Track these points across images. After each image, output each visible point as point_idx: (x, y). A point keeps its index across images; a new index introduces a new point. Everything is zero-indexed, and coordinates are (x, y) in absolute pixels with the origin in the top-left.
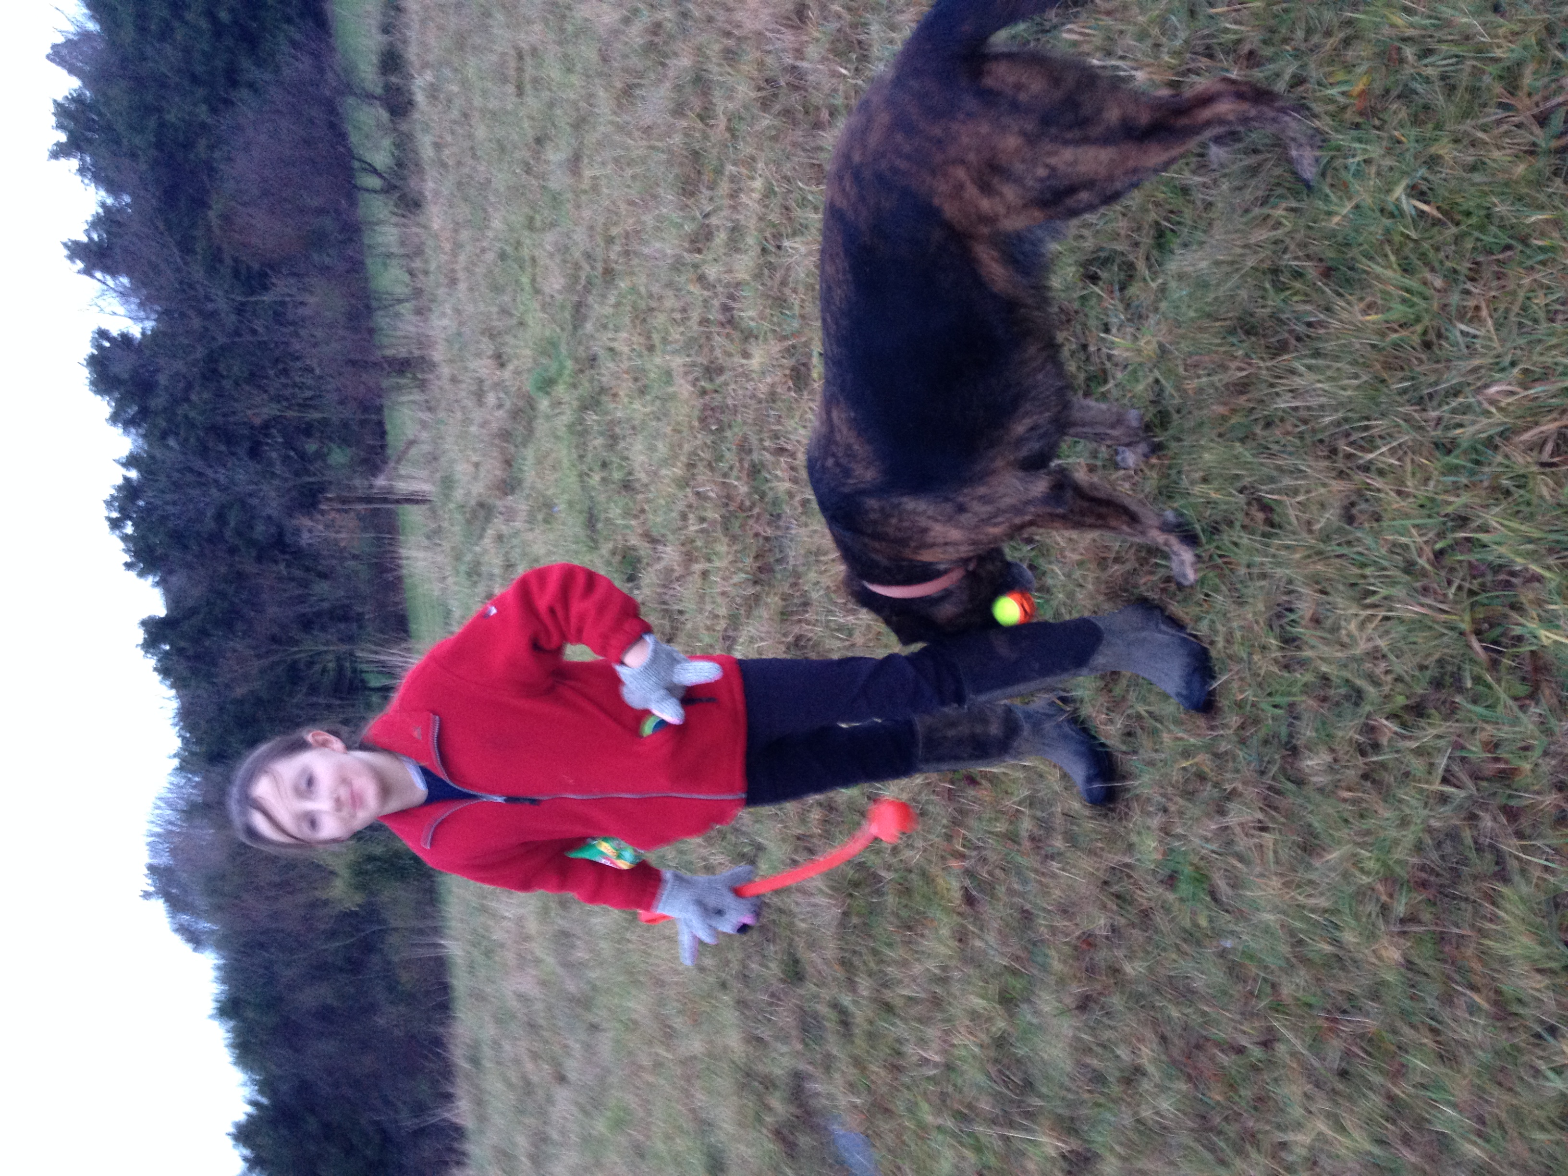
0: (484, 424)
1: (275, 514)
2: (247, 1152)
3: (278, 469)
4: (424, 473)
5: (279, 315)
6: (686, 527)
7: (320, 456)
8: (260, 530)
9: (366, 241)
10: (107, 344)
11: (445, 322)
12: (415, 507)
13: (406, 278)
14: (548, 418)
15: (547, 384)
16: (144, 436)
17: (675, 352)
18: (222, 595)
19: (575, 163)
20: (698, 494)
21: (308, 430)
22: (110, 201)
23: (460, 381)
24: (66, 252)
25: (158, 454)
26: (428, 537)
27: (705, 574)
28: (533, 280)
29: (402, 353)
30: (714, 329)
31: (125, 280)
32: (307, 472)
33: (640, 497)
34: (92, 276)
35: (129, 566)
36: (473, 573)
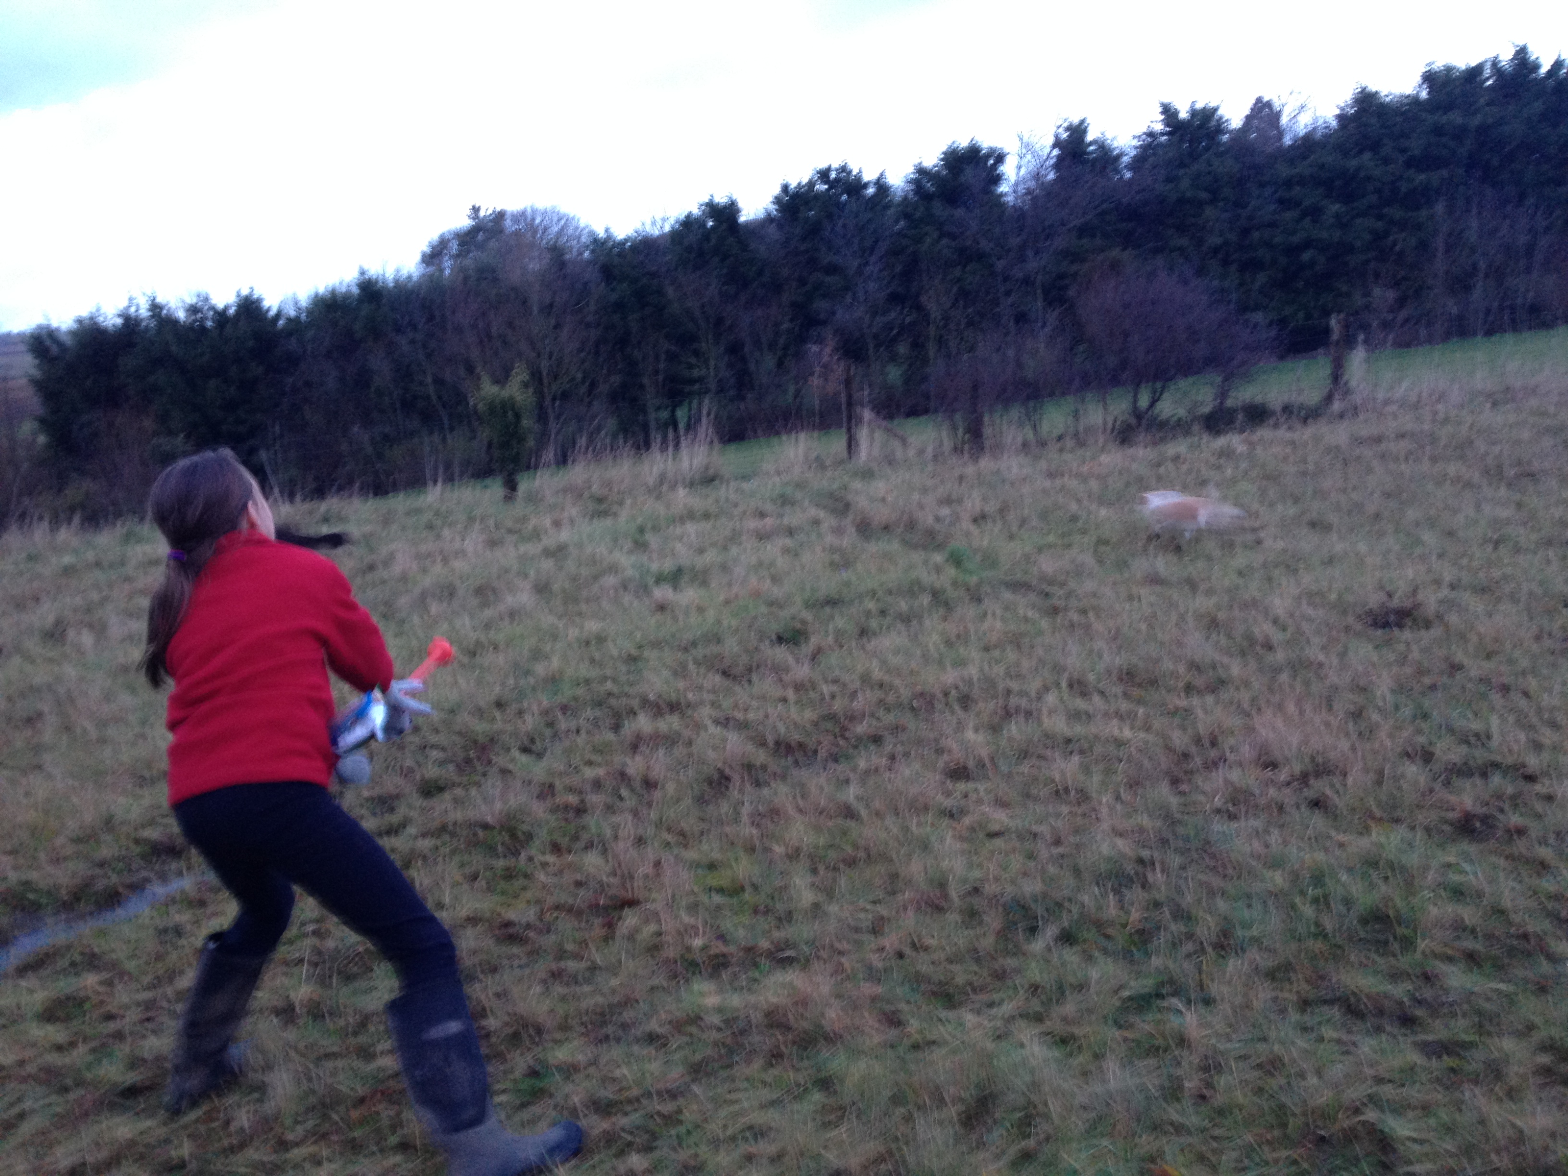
0: (921, 507)
1: (839, 315)
2: (232, 311)
3: (880, 320)
4: (876, 452)
5: (1021, 318)
6: (826, 682)
7: (893, 358)
8: (821, 305)
9: (1089, 395)
10: (992, 162)
11: (1015, 470)
12: (845, 447)
13: (1056, 433)
14: (926, 562)
15: (956, 560)
16: (905, 198)
17: (982, 670)
18: (760, 273)
19: (1155, 580)
20: (856, 692)
21: (917, 345)
22: (1125, 159)
23: (960, 483)
24: (1076, 121)
25: (891, 212)
26: (818, 458)
27: (784, 700)
28: (1050, 546)
29: (987, 431)
30: (1001, 702)
31: (1051, 176)
32: (877, 346)
33: (854, 644)
34: (1054, 146)
35: (785, 188)
36: (785, 501)
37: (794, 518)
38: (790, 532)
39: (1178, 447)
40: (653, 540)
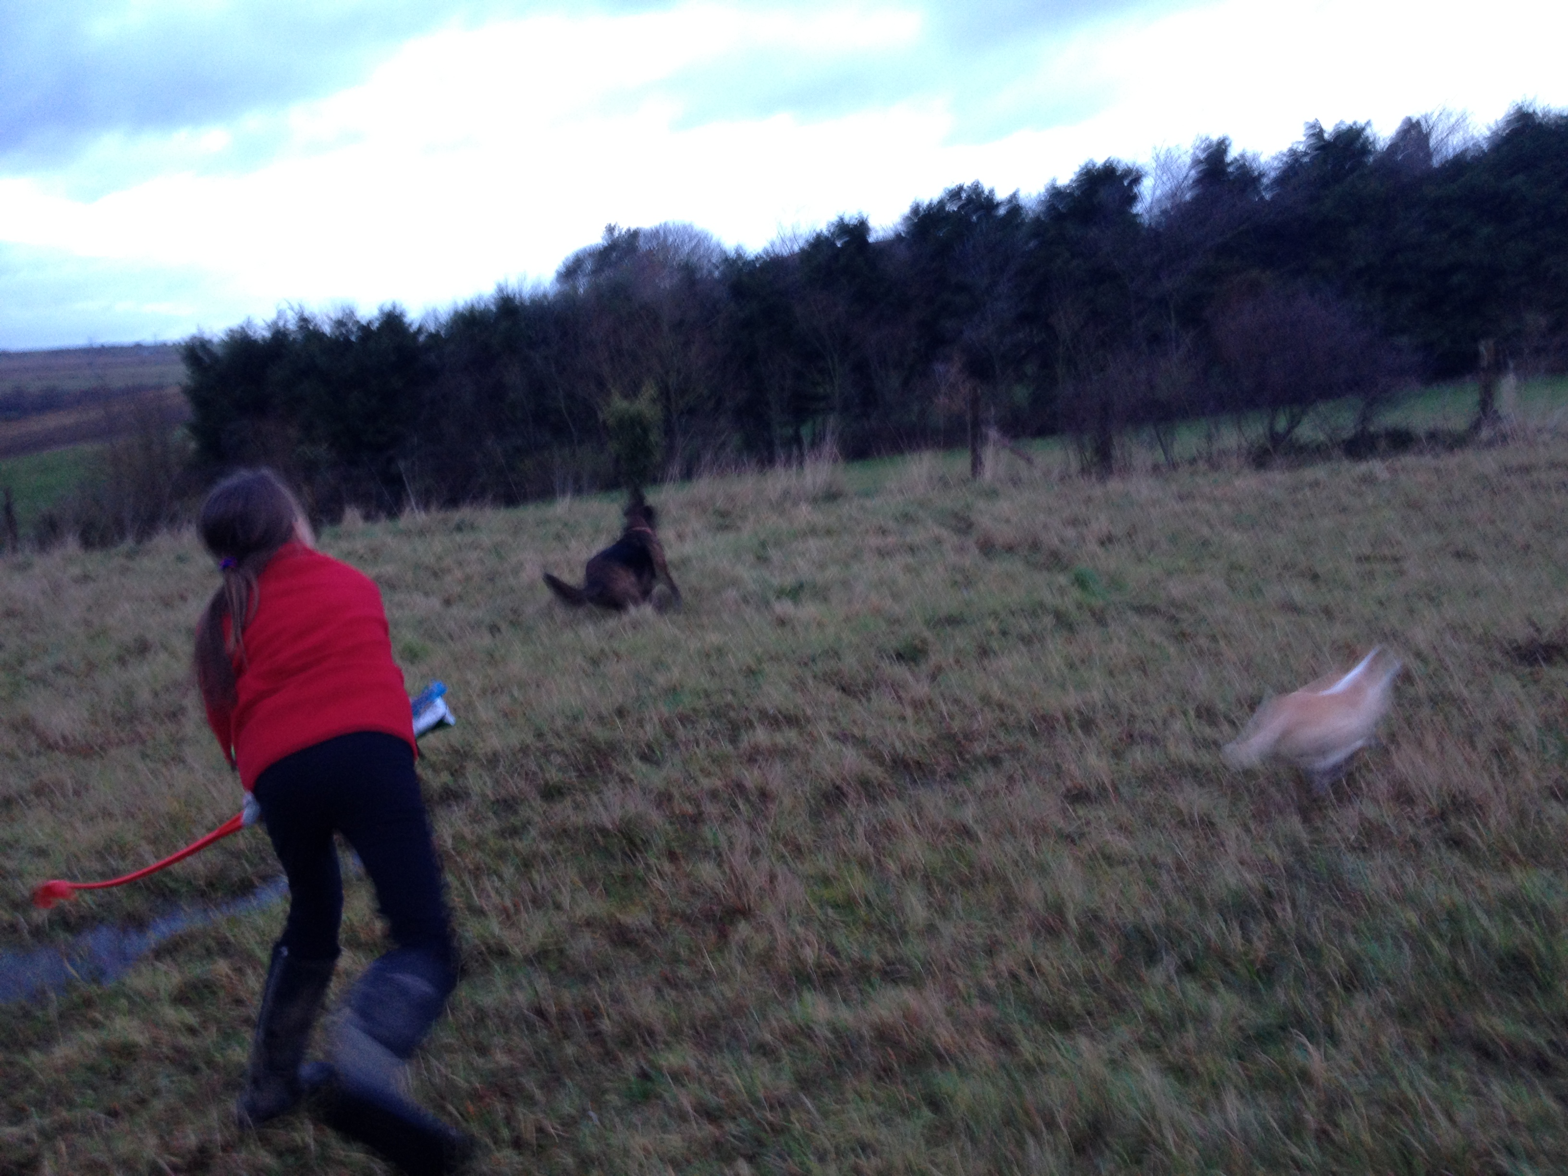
0: (1045, 526)
1: (965, 337)
2: (375, 325)
3: (1008, 340)
4: (1001, 472)
5: (1155, 339)
6: (946, 701)
7: (1020, 378)
8: (948, 325)
10: (1126, 183)
11: (1144, 493)
12: (969, 467)
13: (1188, 455)
14: (1050, 584)
15: (1081, 582)
17: (1106, 694)
18: (888, 292)
19: (1290, 607)
20: (975, 712)
21: (1046, 365)
22: (1266, 180)
23: (1087, 505)
24: (1217, 139)
25: (1023, 231)
26: (942, 477)
27: (903, 718)
28: (1182, 571)
29: (1117, 453)
30: (1125, 727)
31: (1189, 196)
32: (1005, 366)
33: (974, 664)
36: (907, 518)
37: (917, 536)
38: (912, 549)
39: (1318, 472)
40: (774, 554)
